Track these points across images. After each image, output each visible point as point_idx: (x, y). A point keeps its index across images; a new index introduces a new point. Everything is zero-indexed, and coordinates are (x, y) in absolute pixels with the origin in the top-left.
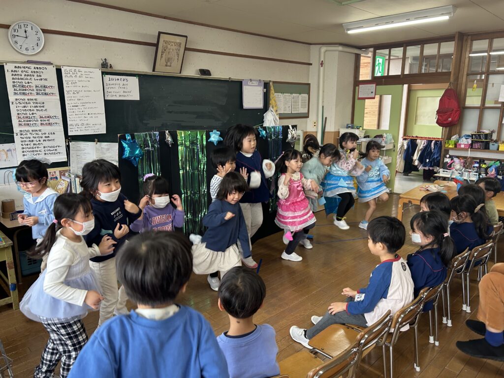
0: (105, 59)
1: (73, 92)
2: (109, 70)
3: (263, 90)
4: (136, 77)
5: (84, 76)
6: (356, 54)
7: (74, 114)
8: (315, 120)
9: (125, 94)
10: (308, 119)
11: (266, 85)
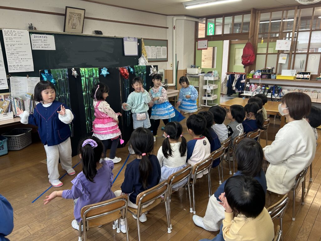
0: (31, 24)
1: (10, 45)
2: (34, 31)
3: (137, 44)
4: (52, 36)
5: (17, 35)
6: (195, 21)
7: (12, 59)
8: (171, 63)
9: (46, 46)
10: (167, 62)
11: (139, 41)
